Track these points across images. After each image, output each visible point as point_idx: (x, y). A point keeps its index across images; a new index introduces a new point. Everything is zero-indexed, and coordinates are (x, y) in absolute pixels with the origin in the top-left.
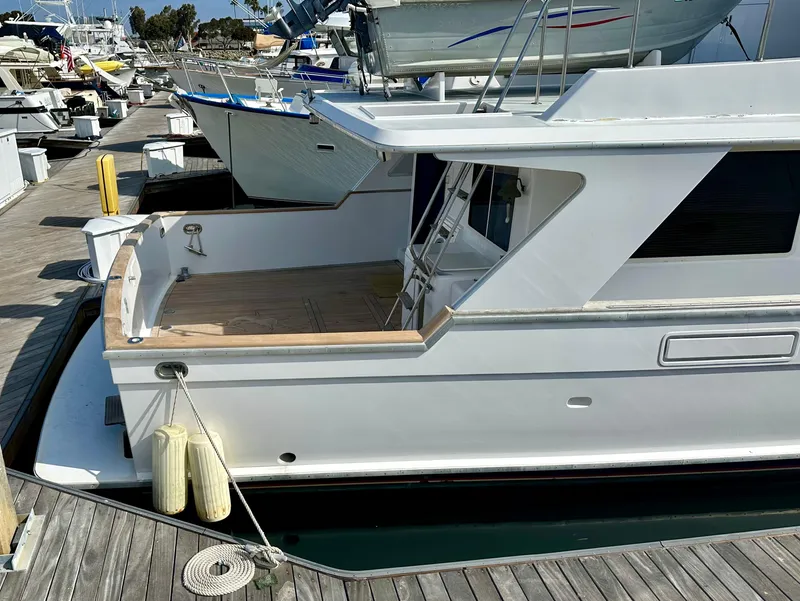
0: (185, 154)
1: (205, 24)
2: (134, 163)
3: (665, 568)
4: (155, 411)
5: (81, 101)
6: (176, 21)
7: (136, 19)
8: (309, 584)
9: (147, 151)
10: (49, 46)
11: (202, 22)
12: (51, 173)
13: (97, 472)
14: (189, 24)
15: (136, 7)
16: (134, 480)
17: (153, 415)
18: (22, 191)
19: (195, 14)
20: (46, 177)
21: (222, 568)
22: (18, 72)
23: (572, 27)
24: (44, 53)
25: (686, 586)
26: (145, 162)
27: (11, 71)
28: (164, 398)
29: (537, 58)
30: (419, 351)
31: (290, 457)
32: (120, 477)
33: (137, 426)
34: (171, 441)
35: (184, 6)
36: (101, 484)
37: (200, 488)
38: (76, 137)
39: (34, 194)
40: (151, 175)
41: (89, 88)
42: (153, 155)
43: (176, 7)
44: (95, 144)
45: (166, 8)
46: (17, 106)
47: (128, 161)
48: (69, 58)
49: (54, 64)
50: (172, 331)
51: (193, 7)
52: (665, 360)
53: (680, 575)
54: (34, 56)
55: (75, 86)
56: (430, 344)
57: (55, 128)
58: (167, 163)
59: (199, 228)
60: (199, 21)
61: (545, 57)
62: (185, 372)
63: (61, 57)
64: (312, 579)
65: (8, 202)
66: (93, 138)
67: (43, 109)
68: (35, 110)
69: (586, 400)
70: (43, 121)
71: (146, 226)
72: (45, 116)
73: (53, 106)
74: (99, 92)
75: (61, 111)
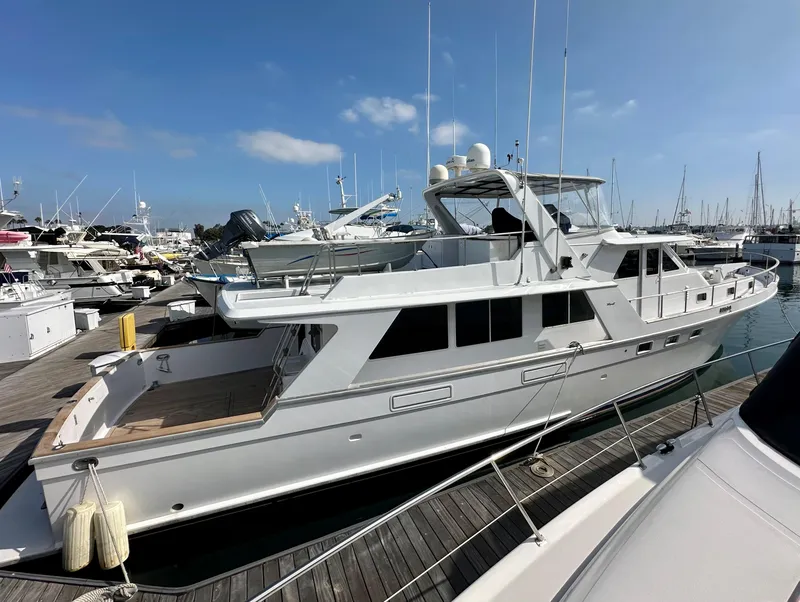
0: (196, 306)
2: (161, 313)
5: (144, 277)
7: (198, 230)
9: (170, 307)
10: (127, 247)
12: (100, 323)
13: (21, 549)
15: (199, 224)
16: (52, 549)
18: (74, 337)
20: (97, 325)
22: (104, 261)
24: (123, 251)
25: (388, 542)
26: (168, 312)
27: (97, 261)
28: (80, 484)
30: (259, 424)
31: (179, 507)
32: (41, 549)
34: (78, 516)
36: (21, 559)
37: (101, 545)
38: (133, 298)
39: (83, 338)
40: (171, 320)
41: (154, 268)
42: (173, 309)
44: (145, 302)
46: (92, 282)
47: (159, 312)
48: (141, 254)
49: (130, 257)
50: (124, 428)
52: (394, 408)
54: (117, 253)
55: (145, 268)
56: (266, 420)
57: (121, 294)
58: (183, 312)
59: (168, 356)
62: (96, 463)
63: (135, 253)
65: (58, 345)
66: (144, 299)
67: (113, 283)
68: (107, 284)
69: (359, 436)
70: (111, 290)
71: (122, 361)
72: (113, 288)
73: (122, 282)
74: (160, 271)
75: (128, 284)
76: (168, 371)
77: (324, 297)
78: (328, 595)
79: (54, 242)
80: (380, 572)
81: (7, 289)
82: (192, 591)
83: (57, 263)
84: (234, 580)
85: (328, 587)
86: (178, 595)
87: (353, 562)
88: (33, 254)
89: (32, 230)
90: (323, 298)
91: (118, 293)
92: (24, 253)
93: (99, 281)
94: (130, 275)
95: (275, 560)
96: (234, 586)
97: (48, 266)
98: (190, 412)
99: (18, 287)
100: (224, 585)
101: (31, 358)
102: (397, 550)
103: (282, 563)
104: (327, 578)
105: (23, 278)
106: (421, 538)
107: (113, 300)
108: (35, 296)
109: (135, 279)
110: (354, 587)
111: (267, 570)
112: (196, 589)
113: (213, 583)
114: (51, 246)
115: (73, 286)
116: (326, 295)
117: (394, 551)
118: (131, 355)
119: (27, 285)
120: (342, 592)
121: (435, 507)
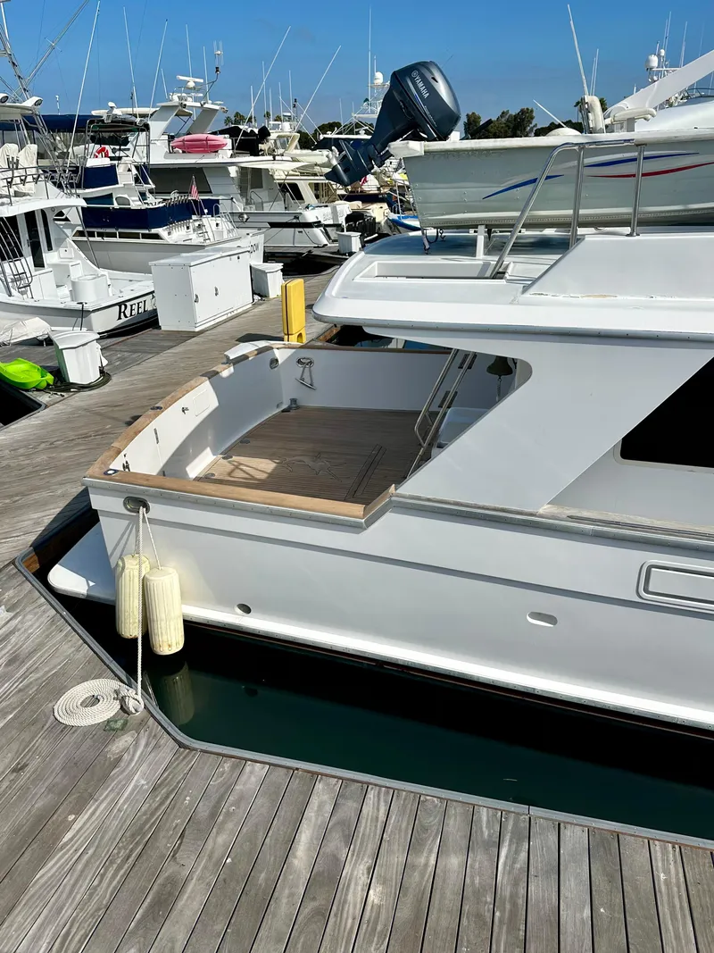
1: (542, 128)
3: (507, 838)
4: (128, 539)
5: (364, 215)
6: (512, 126)
8: (149, 738)
11: (539, 127)
13: (91, 584)
14: (525, 129)
15: (473, 113)
17: (126, 543)
18: (250, 305)
19: (532, 118)
20: (279, 292)
21: (94, 700)
22: (317, 185)
23: (643, 175)
25: (512, 867)
27: (310, 184)
28: (134, 529)
29: (571, 212)
30: (356, 528)
31: (246, 609)
33: (115, 549)
35: (522, 111)
36: (88, 596)
38: (339, 252)
41: (382, 200)
43: (514, 111)
45: (503, 113)
46: (295, 221)
50: (229, 462)
51: (532, 111)
52: (646, 591)
53: (517, 852)
55: (369, 198)
56: (369, 523)
57: (326, 242)
59: (310, 362)
60: (536, 125)
61: (582, 212)
62: (147, 508)
64: (155, 736)
65: (229, 315)
67: (318, 224)
68: (309, 225)
69: (551, 619)
70: (315, 235)
71: (245, 357)
72: (318, 231)
73: (331, 222)
74: (390, 205)
75: (338, 226)
76: (311, 387)
77: (529, 284)
78: (355, 894)
79: (255, 152)
80: (464, 921)
81: (197, 224)
82: (195, 750)
83: (261, 187)
84: (248, 769)
85: (364, 879)
86: (181, 745)
87: (426, 865)
88: (233, 171)
89: (233, 132)
90: (525, 289)
91: (324, 241)
92: (222, 168)
93: (301, 220)
94: (345, 208)
95: (313, 773)
96: (244, 778)
97: (250, 191)
98: (311, 464)
99: (208, 221)
100: (233, 768)
101: (197, 330)
102: (521, 902)
103: (319, 786)
104: (370, 862)
105: (212, 208)
106: (587, 912)
107: (316, 252)
108: (225, 236)
109: (348, 219)
110: (405, 913)
111: (295, 783)
112: (202, 751)
113: (224, 755)
114: (253, 158)
115: (273, 225)
116: (535, 281)
117: (514, 896)
118: (260, 351)
119: (219, 220)
120: (379, 907)
121: (659, 864)
